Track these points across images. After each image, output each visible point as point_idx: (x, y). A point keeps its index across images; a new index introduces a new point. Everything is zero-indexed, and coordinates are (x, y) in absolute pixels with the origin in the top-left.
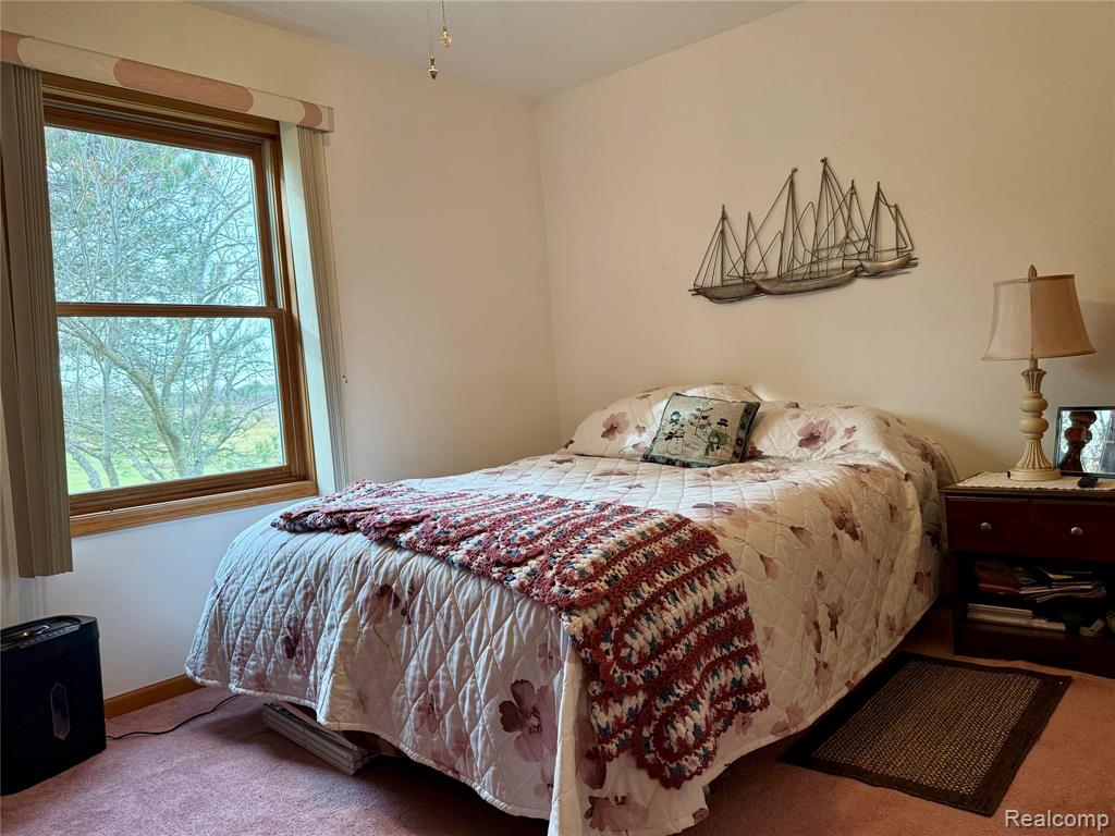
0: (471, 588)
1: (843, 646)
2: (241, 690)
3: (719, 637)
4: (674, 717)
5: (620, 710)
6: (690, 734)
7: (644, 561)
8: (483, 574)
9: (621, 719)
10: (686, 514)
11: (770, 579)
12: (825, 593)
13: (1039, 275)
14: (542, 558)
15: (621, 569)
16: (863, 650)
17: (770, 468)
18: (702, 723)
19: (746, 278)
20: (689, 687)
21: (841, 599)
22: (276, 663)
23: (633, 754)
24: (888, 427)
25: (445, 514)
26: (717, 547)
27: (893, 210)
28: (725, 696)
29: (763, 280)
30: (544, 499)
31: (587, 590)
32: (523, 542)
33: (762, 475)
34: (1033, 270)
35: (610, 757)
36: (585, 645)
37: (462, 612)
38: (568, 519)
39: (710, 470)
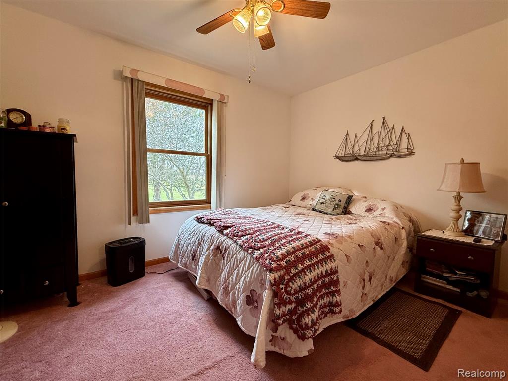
0: (242, 254)
1: (373, 287)
2: (180, 267)
3: (326, 285)
4: (304, 315)
5: (285, 309)
6: (310, 322)
7: (301, 255)
8: (246, 250)
9: (285, 312)
10: (320, 237)
11: (348, 264)
12: (368, 269)
13: (465, 162)
14: (265, 248)
15: (292, 258)
16: (380, 288)
17: (354, 218)
18: (315, 319)
19: (353, 155)
20: (312, 305)
21: (374, 270)
22: (190, 261)
23: (288, 324)
24: (397, 208)
25: (239, 225)
26: (329, 252)
27: (407, 135)
28: (326, 306)
29: (358, 155)
30: (273, 223)
31: (278, 264)
32: (261, 241)
33: (351, 221)
34: (463, 160)
35: (279, 325)
36: (274, 285)
37: (238, 261)
38: (278, 234)
39: (334, 217)
